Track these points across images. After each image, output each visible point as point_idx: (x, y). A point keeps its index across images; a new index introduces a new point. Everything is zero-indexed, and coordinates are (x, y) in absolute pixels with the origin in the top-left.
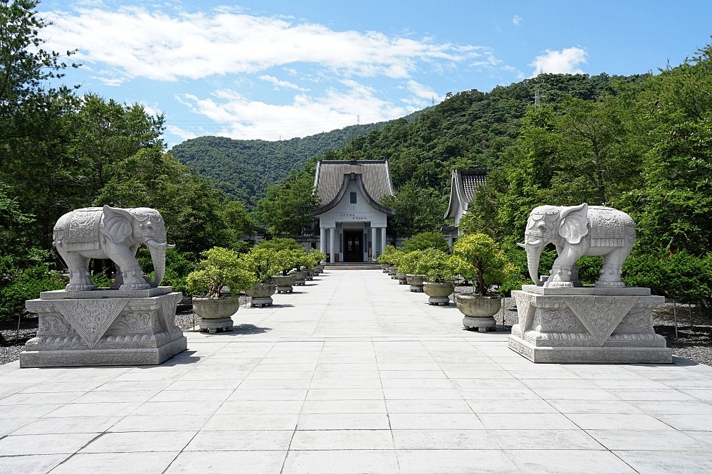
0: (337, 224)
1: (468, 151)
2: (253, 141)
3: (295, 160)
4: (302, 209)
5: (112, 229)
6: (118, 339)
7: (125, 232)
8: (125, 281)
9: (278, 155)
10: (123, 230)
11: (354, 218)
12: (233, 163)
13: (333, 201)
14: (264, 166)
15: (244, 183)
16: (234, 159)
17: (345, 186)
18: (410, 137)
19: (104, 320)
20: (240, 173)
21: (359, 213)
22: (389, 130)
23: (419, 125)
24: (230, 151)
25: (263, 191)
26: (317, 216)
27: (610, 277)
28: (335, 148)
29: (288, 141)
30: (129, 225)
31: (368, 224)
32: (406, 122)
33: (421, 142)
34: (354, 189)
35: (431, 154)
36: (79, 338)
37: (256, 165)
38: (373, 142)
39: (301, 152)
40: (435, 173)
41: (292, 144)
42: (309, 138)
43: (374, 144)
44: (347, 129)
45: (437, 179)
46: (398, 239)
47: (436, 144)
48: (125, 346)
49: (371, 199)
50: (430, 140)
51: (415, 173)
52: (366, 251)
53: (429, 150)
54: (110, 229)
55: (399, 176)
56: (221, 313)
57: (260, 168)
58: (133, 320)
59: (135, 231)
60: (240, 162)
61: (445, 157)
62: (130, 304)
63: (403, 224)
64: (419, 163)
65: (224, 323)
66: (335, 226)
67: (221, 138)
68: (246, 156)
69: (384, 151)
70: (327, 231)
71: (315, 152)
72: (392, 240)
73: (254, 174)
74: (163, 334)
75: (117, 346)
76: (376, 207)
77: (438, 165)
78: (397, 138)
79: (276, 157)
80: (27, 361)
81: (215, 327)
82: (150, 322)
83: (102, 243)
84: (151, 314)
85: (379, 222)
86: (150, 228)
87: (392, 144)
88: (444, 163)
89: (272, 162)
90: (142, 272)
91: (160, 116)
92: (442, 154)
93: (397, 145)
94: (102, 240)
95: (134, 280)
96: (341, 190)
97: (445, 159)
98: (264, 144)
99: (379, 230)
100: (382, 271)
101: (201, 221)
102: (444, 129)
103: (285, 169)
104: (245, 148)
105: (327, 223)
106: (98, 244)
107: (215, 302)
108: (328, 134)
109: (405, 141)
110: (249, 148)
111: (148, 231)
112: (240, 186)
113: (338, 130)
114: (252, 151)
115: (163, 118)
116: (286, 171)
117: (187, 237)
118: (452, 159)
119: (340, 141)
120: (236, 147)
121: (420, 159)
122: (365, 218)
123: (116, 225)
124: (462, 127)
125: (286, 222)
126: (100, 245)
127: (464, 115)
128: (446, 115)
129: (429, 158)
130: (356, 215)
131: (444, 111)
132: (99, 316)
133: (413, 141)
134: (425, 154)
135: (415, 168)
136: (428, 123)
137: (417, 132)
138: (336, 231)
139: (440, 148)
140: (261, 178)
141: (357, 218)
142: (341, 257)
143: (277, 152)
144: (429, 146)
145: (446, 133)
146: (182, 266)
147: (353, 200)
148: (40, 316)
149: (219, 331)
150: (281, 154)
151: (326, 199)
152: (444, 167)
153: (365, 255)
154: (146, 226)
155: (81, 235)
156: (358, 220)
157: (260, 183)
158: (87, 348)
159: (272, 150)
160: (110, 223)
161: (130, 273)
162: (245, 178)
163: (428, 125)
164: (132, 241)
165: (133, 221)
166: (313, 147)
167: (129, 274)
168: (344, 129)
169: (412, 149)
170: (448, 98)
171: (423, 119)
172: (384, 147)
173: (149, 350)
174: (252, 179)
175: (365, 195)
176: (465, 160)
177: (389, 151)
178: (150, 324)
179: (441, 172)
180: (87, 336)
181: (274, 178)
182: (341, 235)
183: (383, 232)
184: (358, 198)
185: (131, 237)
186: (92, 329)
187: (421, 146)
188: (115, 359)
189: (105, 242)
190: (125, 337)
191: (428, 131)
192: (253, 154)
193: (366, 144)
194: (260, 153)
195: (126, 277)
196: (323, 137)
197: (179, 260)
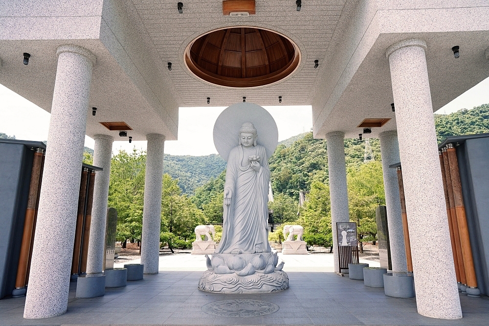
1: (324, 166)
2: (185, 156)
3: (212, 169)
9: (201, 166)
12: (171, 171)
14: (192, 172)
15: (179, 184)
16: (172, 168)
18: (287, 157)
20: (176, 177)
22: (274, 152)
23: (293, 149)
24: (170, 163)
25: (190, 190)
27: (298, 239)
29: (207, 156)
32: (285, 147)
33: (294, 160)
35: (301, 168)
37: (186, 172)
39: (216, 163)
40: (304, 180)
41: (211, 158)
45: (305, 184)
47: (304, 161)
50: (300, 158)
51: (290, 181)
53: (300, 165)
55: (280, 182)
57: (189, 174)
60: (176, 170)
61: (310, 170)
63: (277, 217)
64: (293, 174)
68: (179, 166)
69: (271, 165)
73: (185, 178)
77: (306, 175)
78: (279, 157)
79: (200, 167)
87: (276, 161)
88: (310, 174)
89: (197, 170)
92: (308, 168)
93: (279, 162)
98: (192, 159)
102: (309, 151)
103: (205, 175)
104: (179, 160)
109: (284, 159)
110: (182, 161)
114: (184, 163)
118: (314, 171)
120: (173, 160)
121: (293, 171)
124: (321, 150)
127: (322, 143)
128: (310, 142)
129: (300, 171)
131: (309, 140)
133: (289, 159)
134: (297, 168)
135: (290, 177)
136: (299, 148)
137: (292, 153)
139: (307, 164)
140: (189, 181)
143: (200, 163)
144: (299, 163)
145: (310, 154)
150: (203, 165)
152: (309, 176)
157: (189, 184)
159: (197, 162)
162: (179, 181)
169: (289, 165)
171: (296, 145)
174: (184, 181)
176: (322, 172)
177: (274, 165)
179: (308, 179)
181: (198, 181)
187: (295, 163)
191: (299, 153)
192: (185, 165)
194: (189, 164)
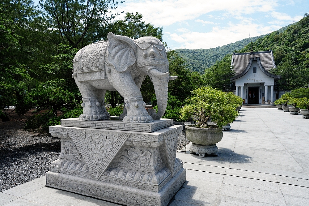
0: (245, 84)
2: (199, 49)
3: (218, 57)
4: (225, 77)
5: (116, 57)
6: (120, 175)
7: (129, 60)
8: (129, 112)
9: (210, 55)
10: (127, 59)
11: (255, 81)
12: (190, 60)
13: (243, 72)
14: (204, 60)
15: (195, 68)
16: (190, 58)
17: (250, 64)
18: (280, 40)
19: (108, 153)
20: (193, 64)
21: (258, 78)
22: (268, 38)
23: (286, 33)
24: (189, 54)
25: (203, 71)
26: (234, 80)
28: (237, 49)
29: (214, 49)
30: (133, 53)
31: (262, 84)
32: (278, 33)
33: (287, 42)
34: (255, 66)
35: (293, 48)
36: (88, 168)
37: (200, 60)
38: (259, 44)
39: (221, 53)
40: (296, 58)
41: (217, 49)
42: (224, 46)
43: (259, 46)
44: (244, 40)
45: (297, 61)
46: (280, 92)
47: (297, 43)
48: (127, 184)
49: (265, 71)
50: (293, 40)
51: (283, 59)
52: (261, 98)
53: (292, 46)
54: (114, 57)
56: (209, 141)
57: (202, 61)
58: (135, 156)
59: (139, 60)
60: (193, 59)
62: (131, 139)
64: (286, 54)
65: (211, 149)
66: (244, 85)
67: (185, 49)
68: (195, 56)
69: (265, 48)
70: (239, 88)
71: (228, 52)
72: (276, 92)
73: (199, 64)
74: (165, 173)
75: (120, 182)
76: (268, 74)
77: (299, 54)
78: (273, 41)
80: (50, 181)
81: (204, 152)
82: (152, 160)
83: (107, 73)
84: (152, 151)
85: (269, 82)
86: (153, 55)
87: (269, 45)
88: (302, 52)
89: (207, 58)
90: (144, 104)
91: (161, 28)
92: (300, 48)
93: (273, 45)
94: (107, 69)
95: (136, 112)
96: (248, 66)
97: (303, 50)
98: (204, 51)
99: (269, 87)
100: (277, 109)
101: (181, 79)
102: (302, 34)
103: (213, 61)
104: (195, 53)
105: (239, 84)
106: (103, 73)
107: (205, 131)
108: (234, 44)
109: (277, 43)
111: (150, 59)
112: (193, 70)
113: (239, 41)
114: (198, 54)
115: (162, 29)
116: (213, 62)
117: (174, 88)
119: (240, 47)
120: (191, 53)
121: (286, 51)
122: (262, 81)
123: (119, 53)
125: (217, 84)
126: (106, 75)
128: (304, 25)
129: (292, 50)
130: (256, 79)
131: (303, 24)
132: (103, 148)
133: (282, 42)
134: (290, 48)
135: (283, 56)
136: (292, 32)
137: (285, 37)
138: (244, 88)
139: (300, 44)
140: (202, 66)
141: (256, 81)
142: (247, 101)
143: (209, 53)
144: (292, 44)
145: (304, 36)
146: (174, 102)
147: (255, 71)
148: (61, 140)
149: (207, 156)
150: (211, 55)
151: (238, 72)
152: (302, 55)
153: (260, 101)
154: (148, 54)
155: (90, 65)
156: (257, 82)
157: (202, 68)
158: (93, 178)
159: (207, 53)
160: (114, 51)
161: (133, 104)
162: (195, 66)
163: (292, 33)
164: (136, 71)
165: (136, 49)
166: (226, 50)
167: (132, 106)
168: (242, 40)
169: (282, 47)
170: (306, 16)
171: (289, 30)
172: (265, 47)
173: (150, 194)
174: (198, 66)
175: (261, 68)
177: (268, 48)
178: (152, 163)
179: (300, 57)
180: (94, 167)
181: (208, 66)
182: (246, 90)
183: (272, 88)
184: (258, 70)
185: (134, 67)
186: (97, 161)
187: (287, 44)
188: (117, 196)
189: (110, 71)
190: (127, 172)
191: (292, 36)
192: (199, 55)
193: (255, 46)
194: (202, 54)
195: (129, 108)
196: (231, 45)
197: (172, 99)
